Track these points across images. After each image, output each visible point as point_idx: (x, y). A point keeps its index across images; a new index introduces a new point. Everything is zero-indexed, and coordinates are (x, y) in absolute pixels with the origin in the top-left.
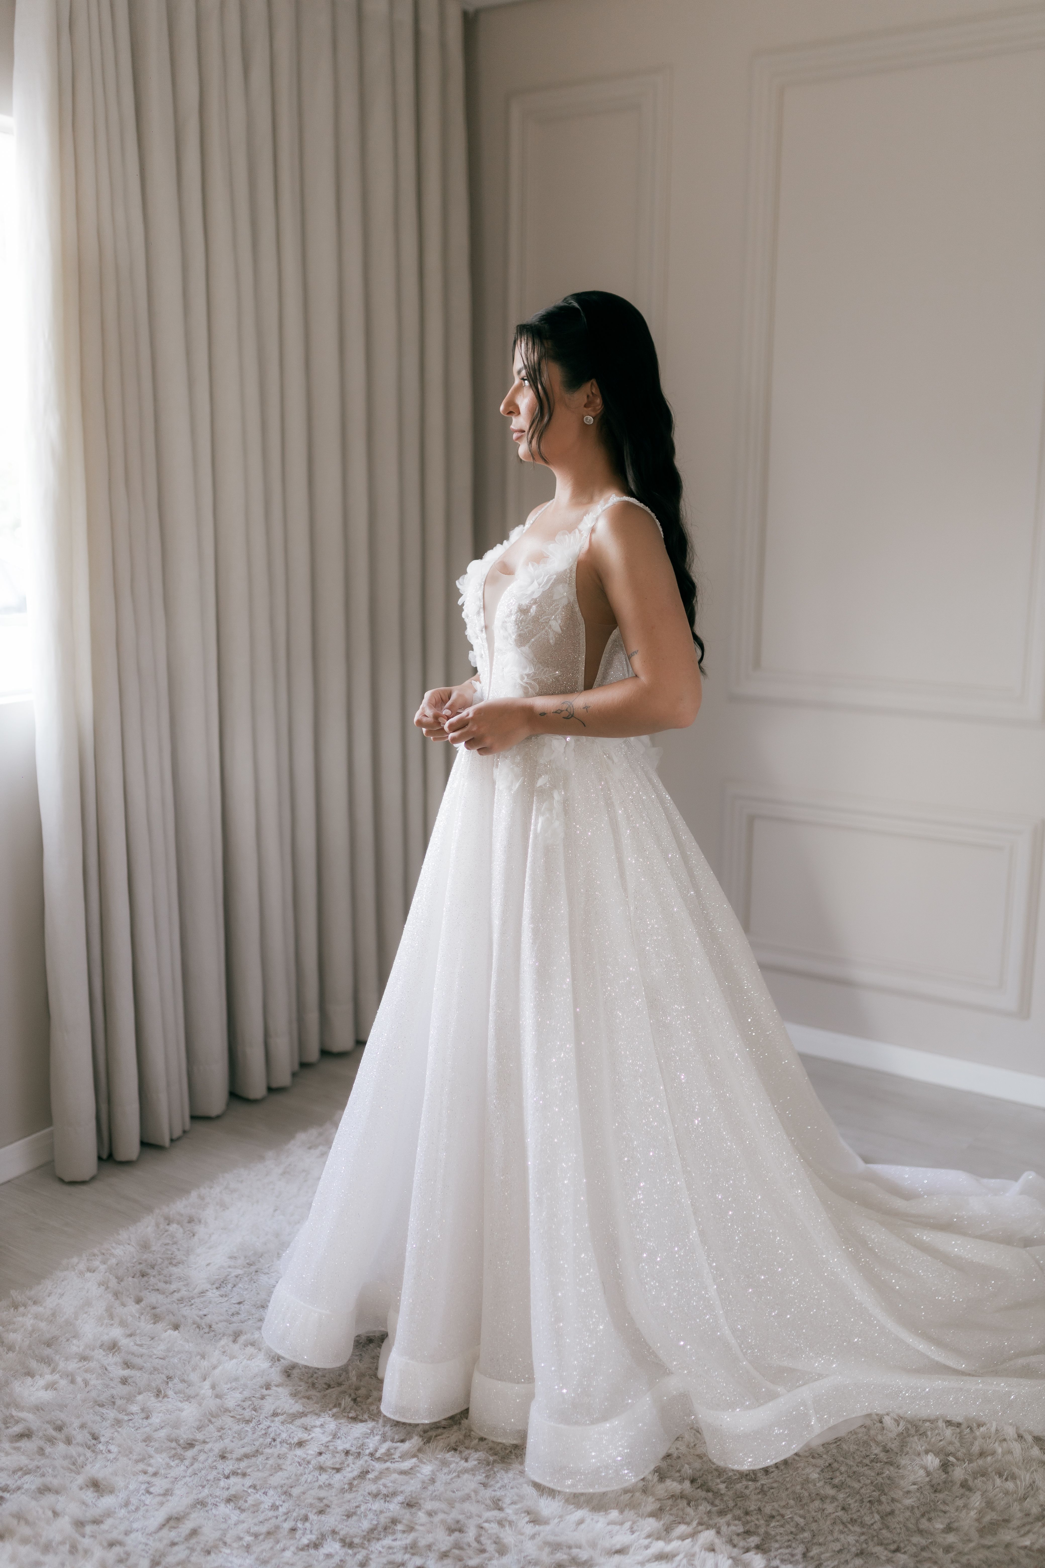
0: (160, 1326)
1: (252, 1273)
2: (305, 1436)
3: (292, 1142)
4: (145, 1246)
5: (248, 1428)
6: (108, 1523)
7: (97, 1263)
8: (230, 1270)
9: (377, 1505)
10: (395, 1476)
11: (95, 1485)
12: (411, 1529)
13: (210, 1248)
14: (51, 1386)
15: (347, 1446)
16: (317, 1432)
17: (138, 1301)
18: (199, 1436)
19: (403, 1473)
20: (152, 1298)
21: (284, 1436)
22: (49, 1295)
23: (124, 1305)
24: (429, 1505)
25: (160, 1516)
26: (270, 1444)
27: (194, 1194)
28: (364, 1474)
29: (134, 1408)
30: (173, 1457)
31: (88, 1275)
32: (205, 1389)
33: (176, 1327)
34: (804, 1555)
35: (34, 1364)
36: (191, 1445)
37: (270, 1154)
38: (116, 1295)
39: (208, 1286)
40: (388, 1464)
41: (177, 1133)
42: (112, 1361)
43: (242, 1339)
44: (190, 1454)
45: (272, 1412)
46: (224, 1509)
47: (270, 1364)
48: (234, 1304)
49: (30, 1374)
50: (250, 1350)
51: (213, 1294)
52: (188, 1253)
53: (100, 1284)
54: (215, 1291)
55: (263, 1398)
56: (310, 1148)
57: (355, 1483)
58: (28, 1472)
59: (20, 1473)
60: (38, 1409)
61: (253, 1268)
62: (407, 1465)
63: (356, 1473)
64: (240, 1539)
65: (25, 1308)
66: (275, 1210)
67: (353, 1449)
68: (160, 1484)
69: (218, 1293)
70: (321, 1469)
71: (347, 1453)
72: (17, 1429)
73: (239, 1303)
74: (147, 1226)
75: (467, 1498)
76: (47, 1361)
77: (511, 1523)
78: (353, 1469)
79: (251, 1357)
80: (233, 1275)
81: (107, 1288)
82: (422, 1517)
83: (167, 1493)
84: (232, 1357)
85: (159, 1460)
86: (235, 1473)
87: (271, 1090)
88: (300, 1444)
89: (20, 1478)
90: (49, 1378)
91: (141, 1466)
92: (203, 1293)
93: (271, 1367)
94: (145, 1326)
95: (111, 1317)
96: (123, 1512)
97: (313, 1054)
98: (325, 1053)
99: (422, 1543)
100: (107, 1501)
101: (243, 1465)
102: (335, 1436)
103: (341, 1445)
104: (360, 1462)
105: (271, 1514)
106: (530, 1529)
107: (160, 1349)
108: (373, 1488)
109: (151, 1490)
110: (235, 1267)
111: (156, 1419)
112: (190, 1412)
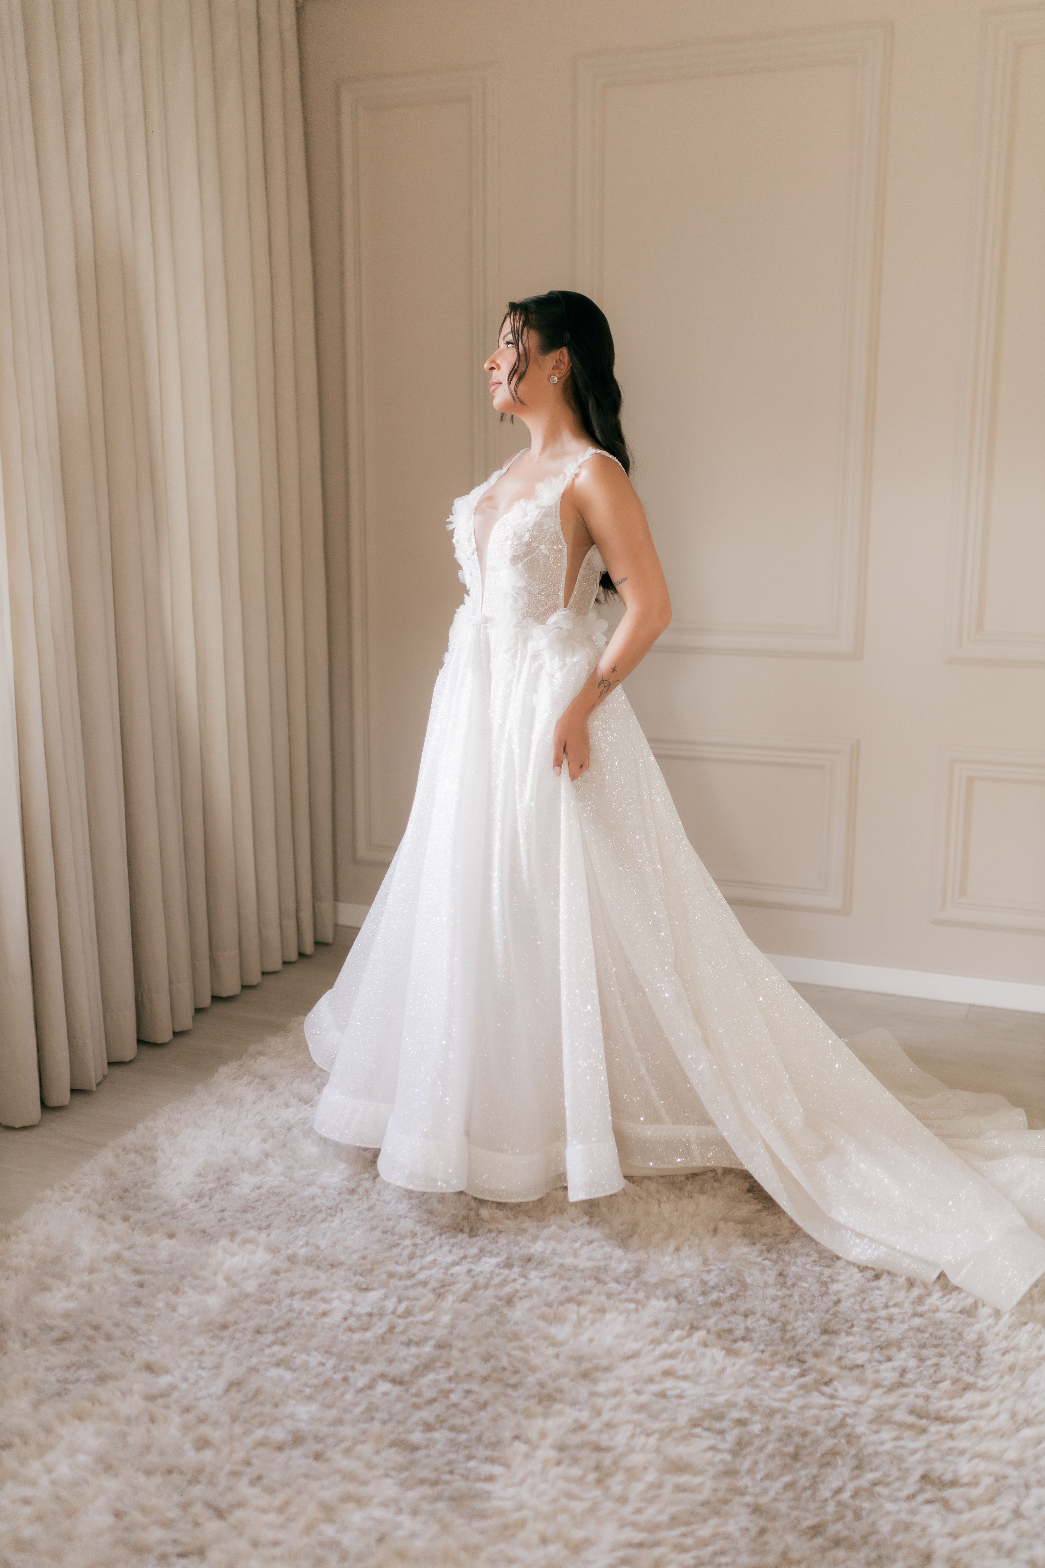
0: (156, 1236)
1: (224, 1186)
2: (326, 1307)
3: (216, 1075)
4: (110, 1174)
5: (273, 1307)
6: (175, 1395)
7: (71, 1193)
8: (202, 1185)
9: (413, 1350)
10: (421, 1327)
11: (149, 1368)
12: (448, 1365)
13: (174, 1170)
14: (70, 1297)
15: (369, 1309)
16: (336, 1303)
17: (126, 1219)
18: (230, 1318)
19: (425, 1323)
20: (136, 1216)
21: (308, 1309)
22: (34, 1224)
23: (111, 1224)
24: (460, 1344)
25: (220, 1384)
26: (297, 1318)
27: (140, 1127)
28: (392, 1329)
29: (160, 1305)
30: (213, 1338)
31: (65, 1204)
32: (220, 1280)
33: (171, 1236)
34: (782, 1339)
35: (48, 1280)
36: (225, 1327)
37: (199, 1087)
38: (102, 1217)
39: (186, 1201)
40: (410, 1319)
41: (100, 1078)
42: (120, 1271)
43: (239, 1238)
44: (226, 1334)
45: (289, 1292)
46: (274, 1372)
47: (272, 1255)
48: (217, 1212)
49: (46, 1288)
50: (250, 1247)
51: (193, 1206)
52: (155, 1175)
53: (81, 1210)
54: (195, 1204)
55: (276, 1282)
56: (234, 1079)
57: (387, 1336)
58: (80, 1366)
59: (73, 1369)
60: (67, 1315)
61: (223, 1182)
62: (428, 1316)
63: (385, 1329)
64: (301, 1392)
65: (17, 1237)
66: (224, 1133)
67: (376, 1311)
68: (209, 1361)
69: (198, 1205)
70: (351, 1330)
71: (370, 1315)
72: (56, 1334)
73: (222, 1211)
74: (106, 1158)
75: (489, 1334)
76: (60, 1277)
77: (534, 1349)
78: (380, 1327)
79: (253, 1252)
80: (206, 1189)
81: (90, 1212)
82: (455, 1353)
83: (218, 1367)
84: (233, 1255)
85: (201, 1342)
86: (274, 1343)
87: (176, 1034)
88: (325, 1314)
89: (75, 1372)
90: (66, 1291)
91: (185, 1349)
92: (184, 1206)
93: (273, 1258)
94: (140, 1238)
95: (105, 1234)
96: (184, 1386)
97: (206, 1001)
98: (215, 999)
99: (463, 1373)
100: (164, 1381)
101: (281, 1335)
102: (354, 1304)
103: (363, 1309)
104: (386, 1320)
105: (321, 1369)
106: (551, 1351)
107: (164, 1254)
108: (404, 1338)
109: (204, 1365)
110: (207, 1183)
111: (183, 1310)
112: (213, 1301)
